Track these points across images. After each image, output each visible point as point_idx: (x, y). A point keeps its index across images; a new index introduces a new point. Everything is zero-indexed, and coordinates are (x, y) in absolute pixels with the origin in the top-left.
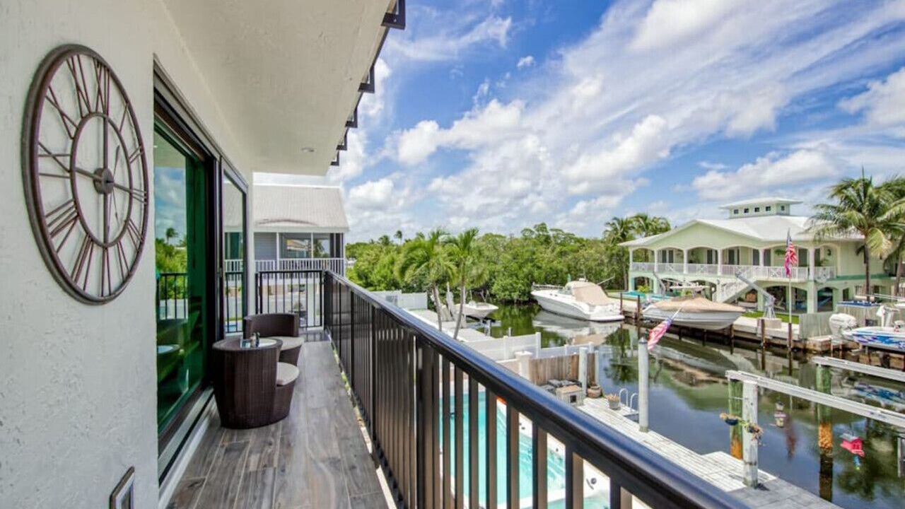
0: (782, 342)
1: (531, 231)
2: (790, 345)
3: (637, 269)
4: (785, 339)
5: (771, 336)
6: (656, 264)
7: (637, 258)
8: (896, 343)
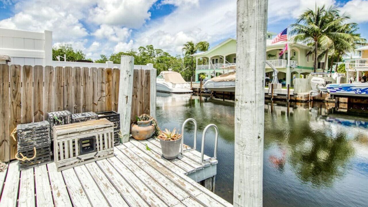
0: (283, 97)
1: (145, 49)
2: (288, 98)
3: (200, 69)
4: (285, 95)
5: (276, 94)
6: (209, 65)
7: (200, 63)
8: (353, 90)
